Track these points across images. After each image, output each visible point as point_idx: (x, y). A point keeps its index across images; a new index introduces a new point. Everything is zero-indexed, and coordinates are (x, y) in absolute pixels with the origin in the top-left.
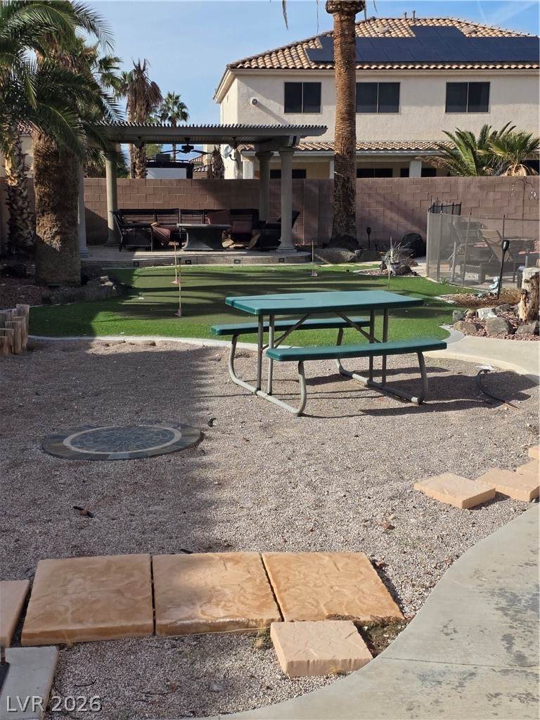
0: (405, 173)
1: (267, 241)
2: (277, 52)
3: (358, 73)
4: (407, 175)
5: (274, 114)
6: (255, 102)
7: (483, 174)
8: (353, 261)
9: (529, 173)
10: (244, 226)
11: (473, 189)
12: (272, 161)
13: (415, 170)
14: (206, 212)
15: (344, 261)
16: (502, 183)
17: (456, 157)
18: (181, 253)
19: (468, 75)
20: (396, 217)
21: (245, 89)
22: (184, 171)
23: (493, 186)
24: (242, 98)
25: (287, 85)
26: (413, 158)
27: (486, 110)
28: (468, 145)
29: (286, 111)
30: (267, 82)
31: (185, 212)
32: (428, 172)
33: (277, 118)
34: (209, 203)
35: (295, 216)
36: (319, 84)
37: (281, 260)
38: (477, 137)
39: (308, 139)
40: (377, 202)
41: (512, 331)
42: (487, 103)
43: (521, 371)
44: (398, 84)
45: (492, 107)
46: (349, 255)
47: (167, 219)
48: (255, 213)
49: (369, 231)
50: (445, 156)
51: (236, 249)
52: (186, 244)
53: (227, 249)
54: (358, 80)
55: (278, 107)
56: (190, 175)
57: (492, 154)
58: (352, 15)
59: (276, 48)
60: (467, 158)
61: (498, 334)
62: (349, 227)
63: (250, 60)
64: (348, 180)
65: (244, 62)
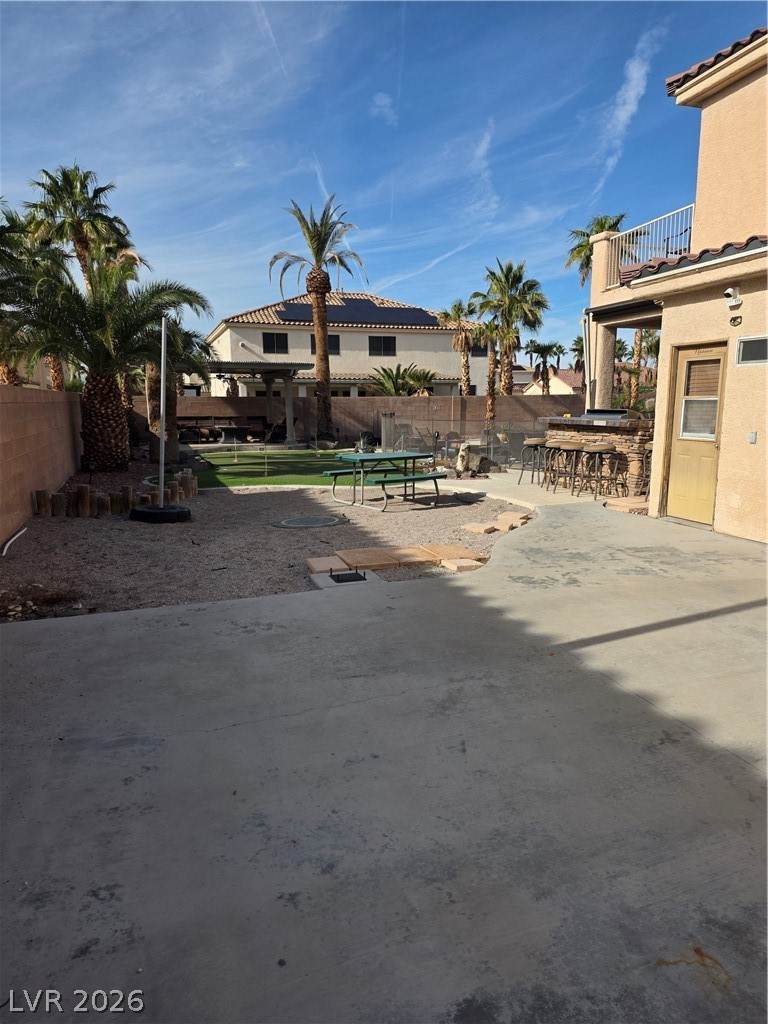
0: (347, 394)
1: (278, 437)
2: (255, 312)
3: (329, 328)
4: (349, 395)
5: (257, 354)
6: (243, 345)
7: (400, 395)
8: (335, 448)
9: (430, 395)
10: (258, 427)
11: (399, 405)
12: (274, 385)
13: (354, 392)
14: (230, 418)
15: (328, 448)
16: (415, 400)
17: (382, 384)
18: (219, 445)
19: (382, 331)
20: (352, 421)
21: (236, 336)
22: (194, 391)
23: (410, 403)
24: (234, 343)
25: (265, 335)
26: (354, 384)
27: (394, 355)
28: (390, 377)
29: (265, 352)
30: (251, 332)
31: (216, 418)
32: (362, 393)
33: (259, 356)
34: (230, 412)
35: (295, 420)
36: (286, 335)
37: (290, 448)
38: (395, 372)
39: (300, 372)
40: (341, 412)
41: (459, 476)
42: (395, 350)
43: (473, 491)
44: (338, 336)
45: (398, 353)
46: (332, 444)
47: (205, 423)
48: (264, 419)
49: (338, 430)
50: (375, 384)
51: (255, 442)
52: (222, 440)
53: (249, 442)
54: (329, 333)
55: (259, 349)
56: (198, 394)
57: (407, 383)
58: (323, 294)
59: (254, 309)
60: (389, 385)
61: (453, 478)
62: (328, 428)
63: (238, 317)
64: (326, 398)
65: (233, 318)
